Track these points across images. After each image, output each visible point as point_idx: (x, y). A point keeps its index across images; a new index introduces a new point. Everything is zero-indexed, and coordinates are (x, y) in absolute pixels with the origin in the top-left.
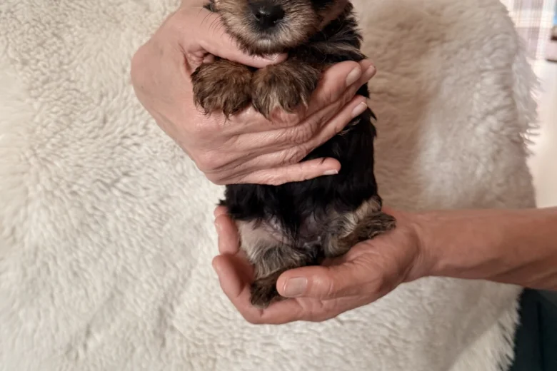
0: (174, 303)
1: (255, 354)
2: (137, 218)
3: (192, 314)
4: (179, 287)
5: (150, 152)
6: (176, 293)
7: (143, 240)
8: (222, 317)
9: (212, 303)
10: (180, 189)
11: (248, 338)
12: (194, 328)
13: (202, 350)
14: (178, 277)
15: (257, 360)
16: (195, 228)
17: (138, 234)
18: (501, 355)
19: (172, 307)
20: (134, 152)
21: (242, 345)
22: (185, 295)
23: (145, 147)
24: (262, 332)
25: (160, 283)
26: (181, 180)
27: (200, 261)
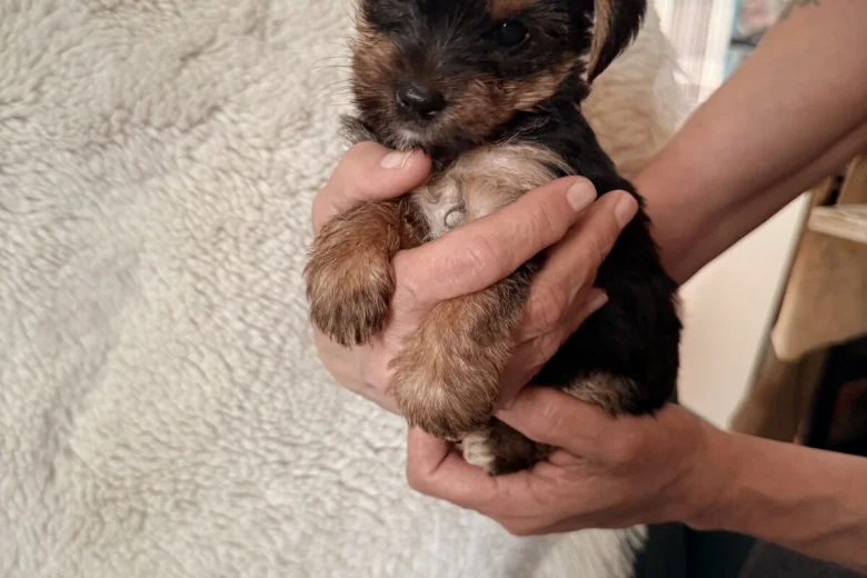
0: (74, 408)
1: (219, 509)
2: (12, 249)
3: (105, 431)
4: (85, 382)
5: (44, 133)
6: (78, 390)
7: (20, 290)
8: (157, 440)
9: (141, 414)
10: (94, 204)
11: (207, 483)
12: (107, 454)
13: (120, 495)
14: (82, 364)
15: (221, 521)
16: (119, 276)
17: (11, 278)
19: (69, 413)
20: (13, 130)
21: (194, 493)
22: (94, 396)
23: (33, 124)
24: (232, 475)
25: (50, 371)
26: (98, 188)
27: (125, 338)
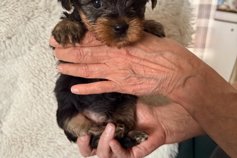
0: (2, 121)
1: (44, 146)
3: (11, 126)
4: (4, 113)
6: (3, 116)
8: (25, 128)
9: (21, 122)
10: (3, 65)
11: (41, 139)
12: (12, 133)
13: (16, 143)
14: (3, 109)
15: (45, 149)
16: (12, 85)
18: (171, 150)
21: (37, 142)
22: (7, 117)
24: (47, 136)
26: (4, 60)
27: (15, 101)
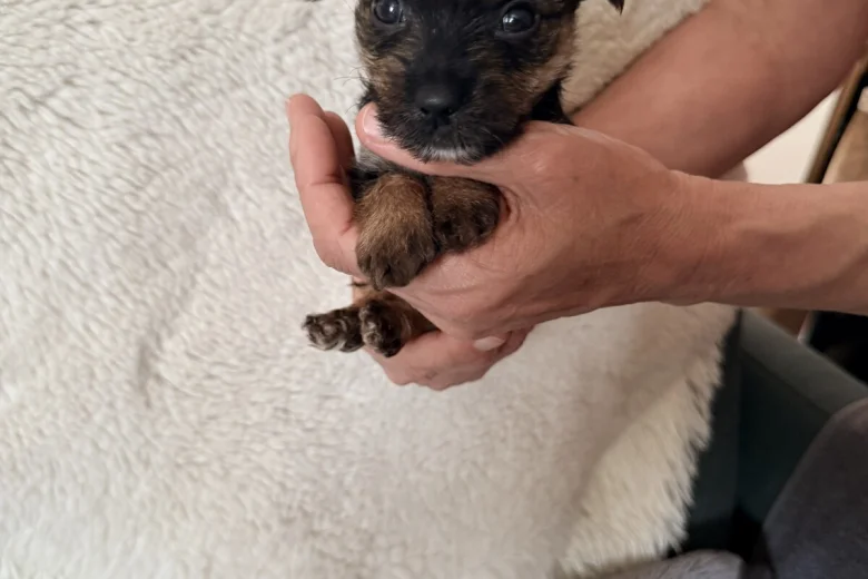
0: (164, 333)
2: (86, 168)
4: (175, 305)
5: (120, 37)
6: (169, 314)
7: (99, 215)
9: (236, 332)
10: (176, 118)
12: (201, 375)
14: (173, 287)
17: (87, 201)
19: (158, 340)
20: (86, 36)
21: (287, 400)
23: (109, 27)
25: (138, 296)
26: (183, 99)
27: (213, 258)
